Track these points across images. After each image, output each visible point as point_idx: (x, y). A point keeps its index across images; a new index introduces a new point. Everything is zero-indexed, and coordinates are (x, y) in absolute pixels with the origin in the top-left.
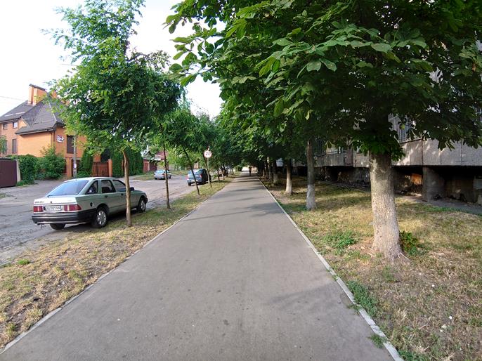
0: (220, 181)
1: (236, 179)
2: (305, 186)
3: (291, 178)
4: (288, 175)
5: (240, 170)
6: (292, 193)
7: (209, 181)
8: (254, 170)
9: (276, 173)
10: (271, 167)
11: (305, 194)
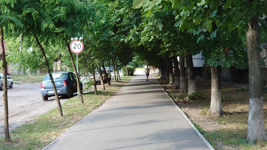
0: (98, 93)
1: (125, 89)
2: (244, 101)
3: (219, 87)
4: (214, 82)
5: (131, 73)
6: (222, 113)
7: (78, 92)
8: (155, 73)
9: (193, 78)
10: (184, 69)
11: (244, 114)
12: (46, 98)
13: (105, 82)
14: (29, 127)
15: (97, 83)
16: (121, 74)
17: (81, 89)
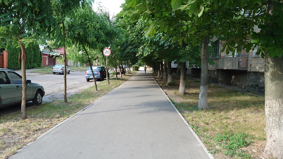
0: (118, 79)
1: (133, 78)
2: (198, 87)
6: (185, 93)
7: (107, 78)
9: (170, 74)
10: (166, 68)
11: (197, 94)
12: (88, 80)
13: (122, 73)
14: (78, 96)
15: (118, 73)
16: (132, 69)
17: (109, 76)
